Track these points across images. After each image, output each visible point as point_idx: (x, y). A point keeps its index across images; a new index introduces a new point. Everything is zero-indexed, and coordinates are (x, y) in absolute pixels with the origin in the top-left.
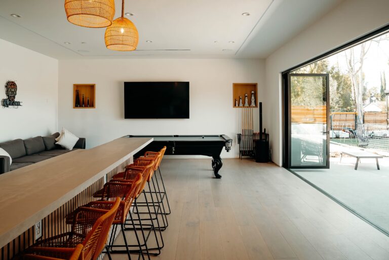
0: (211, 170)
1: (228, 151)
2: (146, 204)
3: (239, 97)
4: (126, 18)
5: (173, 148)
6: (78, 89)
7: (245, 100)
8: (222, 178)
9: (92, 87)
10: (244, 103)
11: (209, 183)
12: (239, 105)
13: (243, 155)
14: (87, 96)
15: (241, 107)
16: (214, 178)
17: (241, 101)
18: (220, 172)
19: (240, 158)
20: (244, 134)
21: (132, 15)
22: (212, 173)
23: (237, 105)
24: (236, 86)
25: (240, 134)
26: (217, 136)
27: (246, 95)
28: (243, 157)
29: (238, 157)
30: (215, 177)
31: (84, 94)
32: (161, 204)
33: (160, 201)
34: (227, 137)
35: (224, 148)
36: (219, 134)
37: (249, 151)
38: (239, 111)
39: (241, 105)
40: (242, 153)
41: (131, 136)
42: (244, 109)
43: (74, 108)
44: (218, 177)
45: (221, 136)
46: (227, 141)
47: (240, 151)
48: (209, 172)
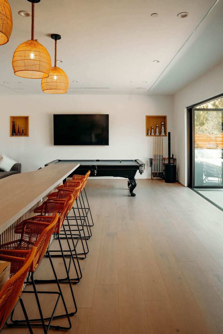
0: (127, 189)
1: (141, 174)
2: (75, 218)
3: (151, 127)
4: (58, 68)
5: (96, 171)
6: (14, 120)
7: (156, 130)
8: (136, 196)
9: (26, 119)
10: (155, 133)
11: (125, 200)
12: (151, 134)
14: (22, 126)
15: (153, 136)
16: (129, 196)
17: (153, 131)
18: (134, 191)
19: (152, 179)
20: (155, 159)
21: (61, 61)
22: (127, 192)
23: (149, 134)
24: (149, 118)
25: (152, 159)
26: (132, 161)
27: (157, 125)
28: (154, 178)
29: (150, 178)
30: (131, 195)
31: (20, 125)
32: (86, 218)
33: (85, 215)
34: (140, 161)
35: (138, 171)
36: (134, 159)
37: (159, 173)
38: (151, 139)
39: (153, 134)
40: (154, 175)
41: (60, 161)
42: (155, 137)
43: (11, 136)
44: (133, 195)
45: (136, 161)
46: (141, 165)
47: (152, 173)
48: (126, 190)
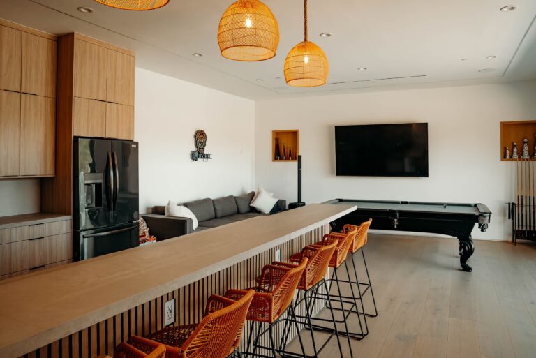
0: (457, 257)
1: (482, 230)
2: (339, 299)
3: (513, 143)
4: (310, 42)
5: (396, 220)
6: (278, 137)
7: (523, 148)
8: (473, 271)
9: (295, 134)
10: (521, 154)
11: (452, 277)
12: (511, 157)
13: (518, 238)
14: (289, 146)
15: (516, 160)
16: (460, 270)
17: (515, 150)
18: (471, 262)
19: (514, 243)
20: (520, 203)
21: (329, 35)
22: (457, 262)
23: (508, 157)
24: (506, 127)
25: (513, 204)
26: (469, 205)
27: (525, 140)
28: (518, 240)
29: (510, 239)
30: (462, 268)
31: (286, 143)
33: (357, 296)
34: (485, 207)
35: (477, 225)
36: (472, 202)
37: (530, 232)
38: (511, 166)
39: (515, 156)
40: (517, 234)
41: (341, 200)
42: (520, 162)
43: (273, 161)
44: (466, 269)
45: (475, 205)
46: (482, 215)
47: (514, 231)
